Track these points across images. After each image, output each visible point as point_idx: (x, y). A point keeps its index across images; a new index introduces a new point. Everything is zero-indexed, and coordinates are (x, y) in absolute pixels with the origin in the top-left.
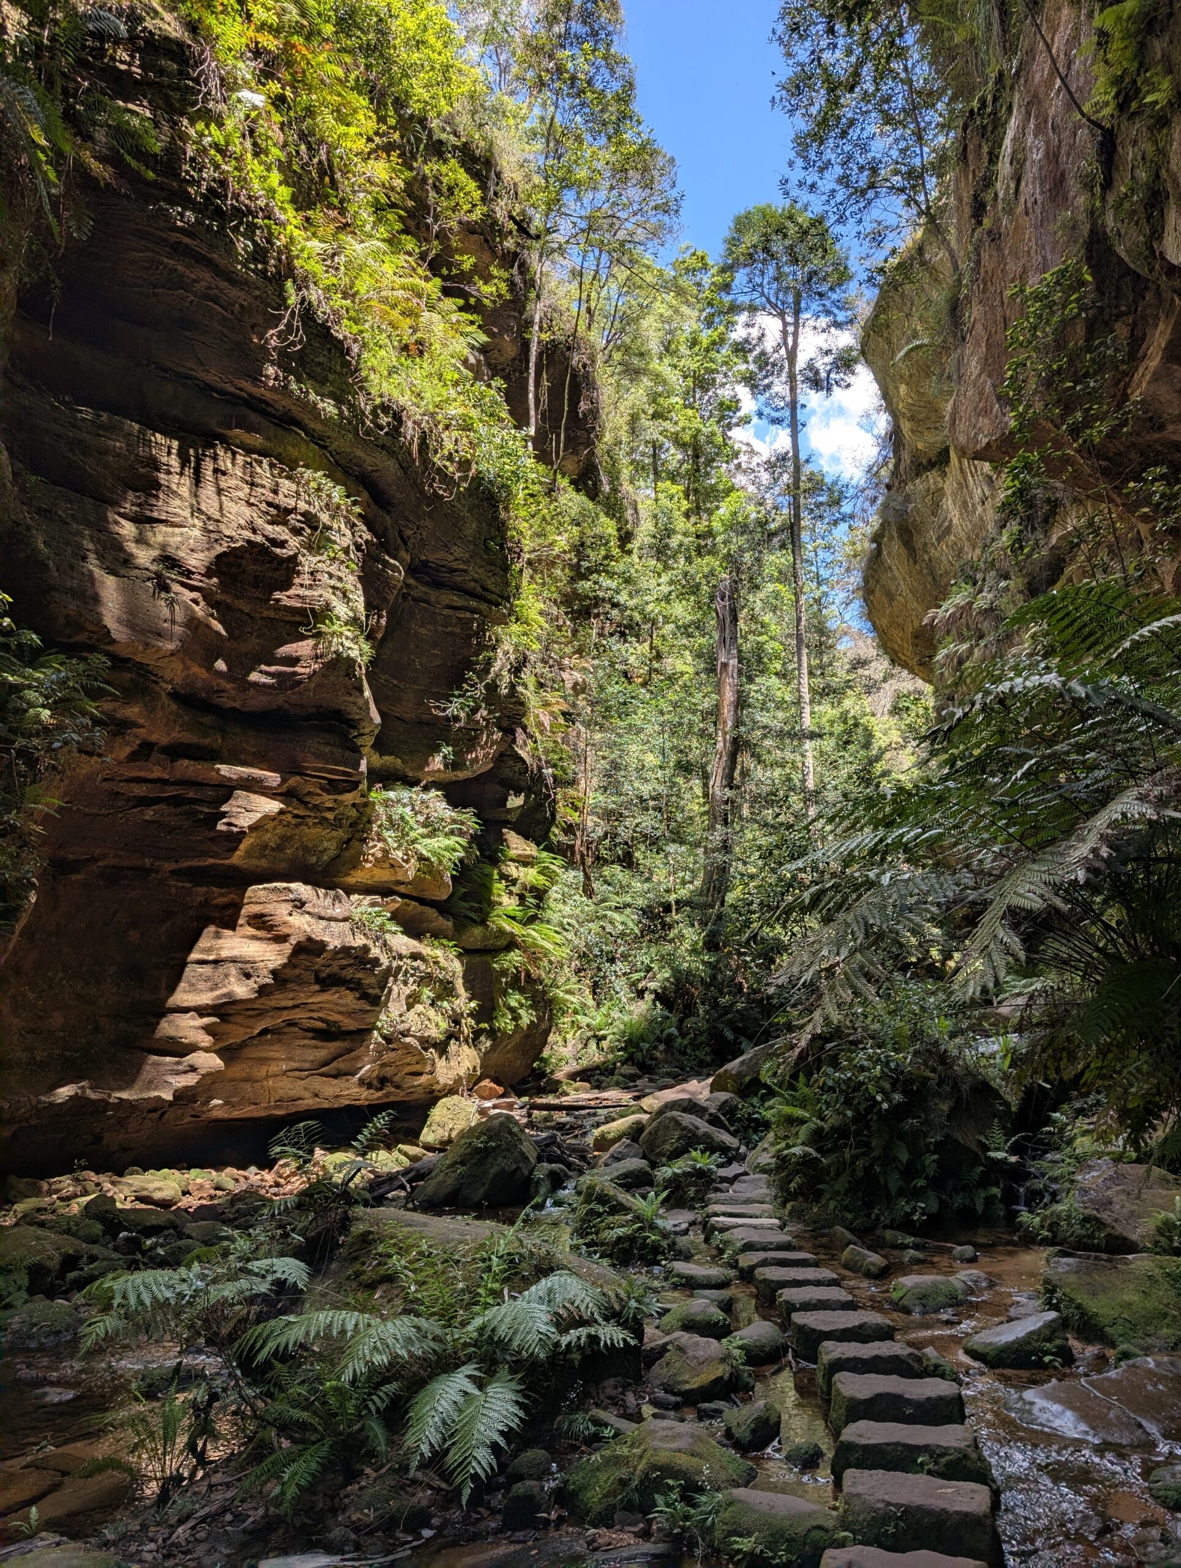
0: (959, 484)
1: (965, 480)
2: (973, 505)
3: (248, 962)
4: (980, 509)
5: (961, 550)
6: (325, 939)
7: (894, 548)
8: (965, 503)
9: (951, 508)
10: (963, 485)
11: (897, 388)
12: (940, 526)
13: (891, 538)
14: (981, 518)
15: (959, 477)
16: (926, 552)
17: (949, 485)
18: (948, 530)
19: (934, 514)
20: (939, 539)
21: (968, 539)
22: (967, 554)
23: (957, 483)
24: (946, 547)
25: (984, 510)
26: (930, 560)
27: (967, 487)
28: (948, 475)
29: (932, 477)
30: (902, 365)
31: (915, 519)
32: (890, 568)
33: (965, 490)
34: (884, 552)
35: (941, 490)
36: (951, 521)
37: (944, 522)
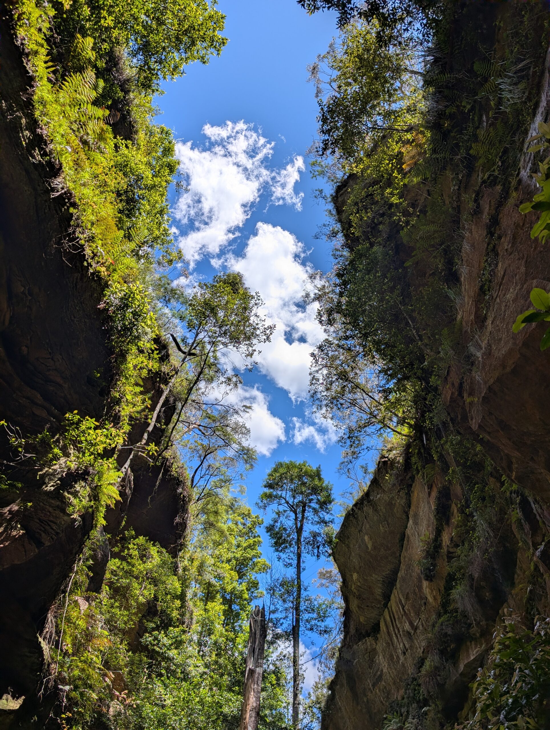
0: (387, 643)
1: (391, 640)
2: (398, 657)
4: (402, 658)
5: (389, 693)
7: (344, 691)
8: (391, 656)
9: (382, 661)
10: (390, 644)
11: (352, 575)
12: (375, 675)
13: (342, 686)
14: (403, 665)
15: (387, 638)
16: (366, 695)
17: (380, 647)
18: (380, 678)
19: (370, 667)
20: (374, 685)
21: (394, 683)
22: (394, 694)
23: (386, 643)
24: (379, 691)
25: (406, 659)
26: (368, 701)
27: (393, 645)
28: (380, 639)
29: (369, 641)
30: (355, 560)
31: (358, 671)
32: (340, 709)
33: (391, 647)
34: (337, 697)
35: (375, 649)
36: (382, 670)
37: (377, 672)
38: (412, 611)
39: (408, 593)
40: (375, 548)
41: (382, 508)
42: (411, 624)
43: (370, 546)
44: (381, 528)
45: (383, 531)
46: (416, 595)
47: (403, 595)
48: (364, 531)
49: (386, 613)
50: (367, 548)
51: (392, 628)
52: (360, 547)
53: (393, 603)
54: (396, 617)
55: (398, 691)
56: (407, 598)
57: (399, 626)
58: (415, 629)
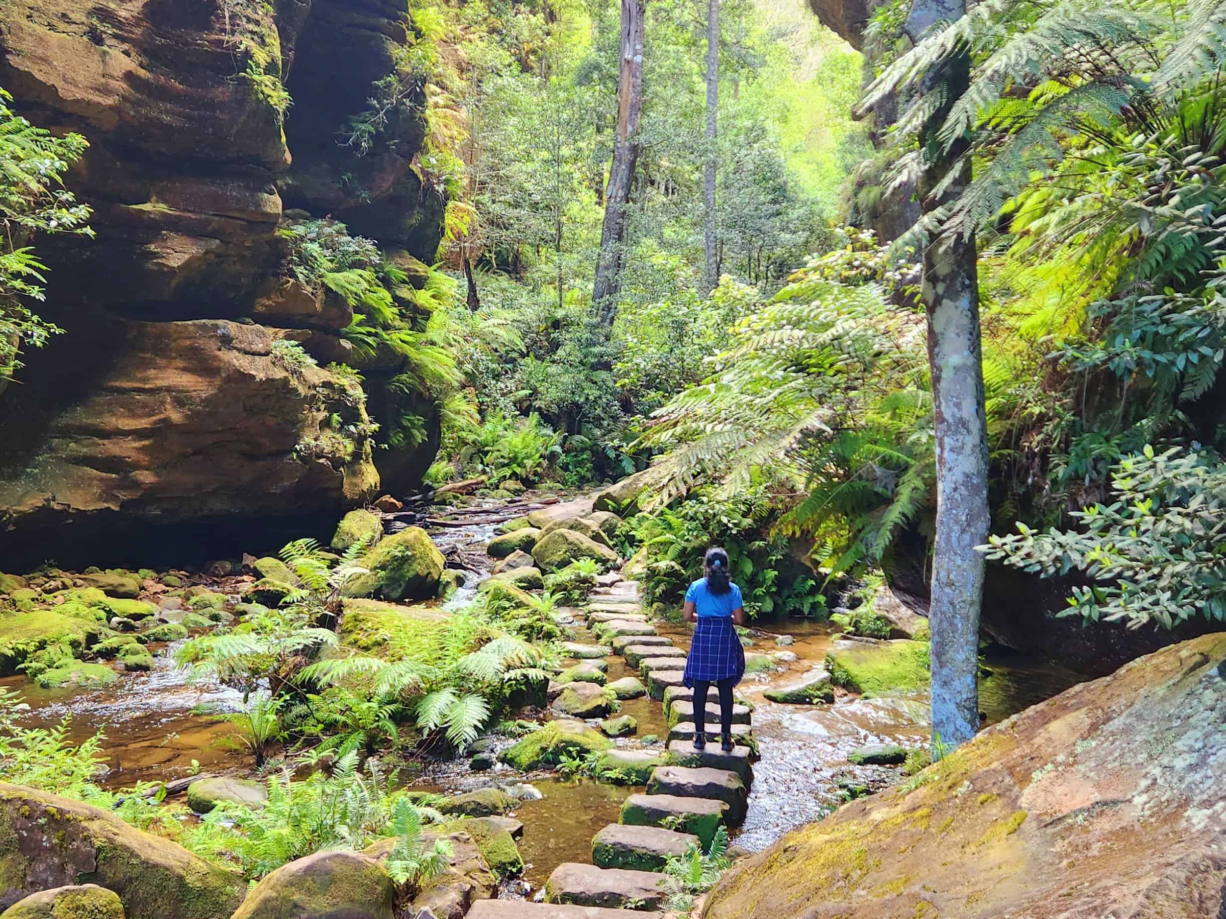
3: (182, 391)
6: (253, 372)
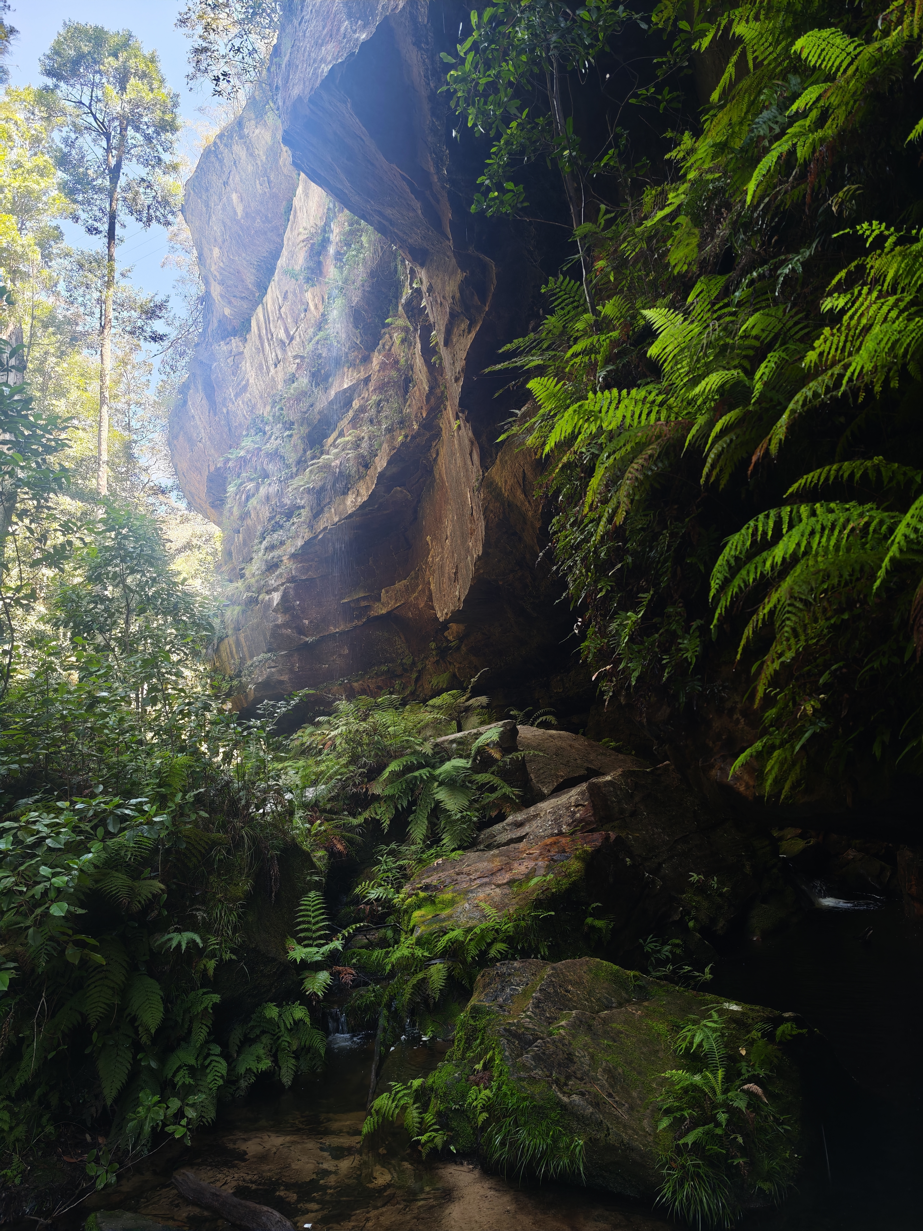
0: (258, 349)
1: (262, 347)
2: (268, 368)
4: (272, 368)
5: (254, 407)
7: (198, 399)
9: (249, 369)
10: (261, 349)
11: (211, 250)
12: (239, 384)
13: (196, 390)
14: (273, 379)
15: (258, 343)
16: (224, 405)
17: (248, 350)
18: (245, 388)
19: (234, 374)
20: (237, 395)
21: (261, 397)
22: (259, 410)
23: (256, 349)
24: (243, 403)
25: (276, 372)
26: (228, 413)
27: (263, 351)
28: (249, 341)
29: (235, 342)
30: (217, 229)
31: (217, 376)
32: (193, 416)
33: (261, 355)
34: (190, 403)
35: (242, 353)
36: (248, 380)
37: (242, 380)
38: (289, 316)
39: (287, 292)
40: (247, 215)
41: (261, 153)
42: (287, 331)
43: (240, 210)
44: (258, 186)
45: (260, 191)
46: (296, 297)
47: (281, 292)
48: (232, 185)
49: (260, 309)
50: (235, 213)
51: (264, 331)
52: (224, 209)
53: (269, 298)
54: (271, 319)
55: (265, 407)
56: (285, 298)
57: (273, 330)
58: (292, 339)
